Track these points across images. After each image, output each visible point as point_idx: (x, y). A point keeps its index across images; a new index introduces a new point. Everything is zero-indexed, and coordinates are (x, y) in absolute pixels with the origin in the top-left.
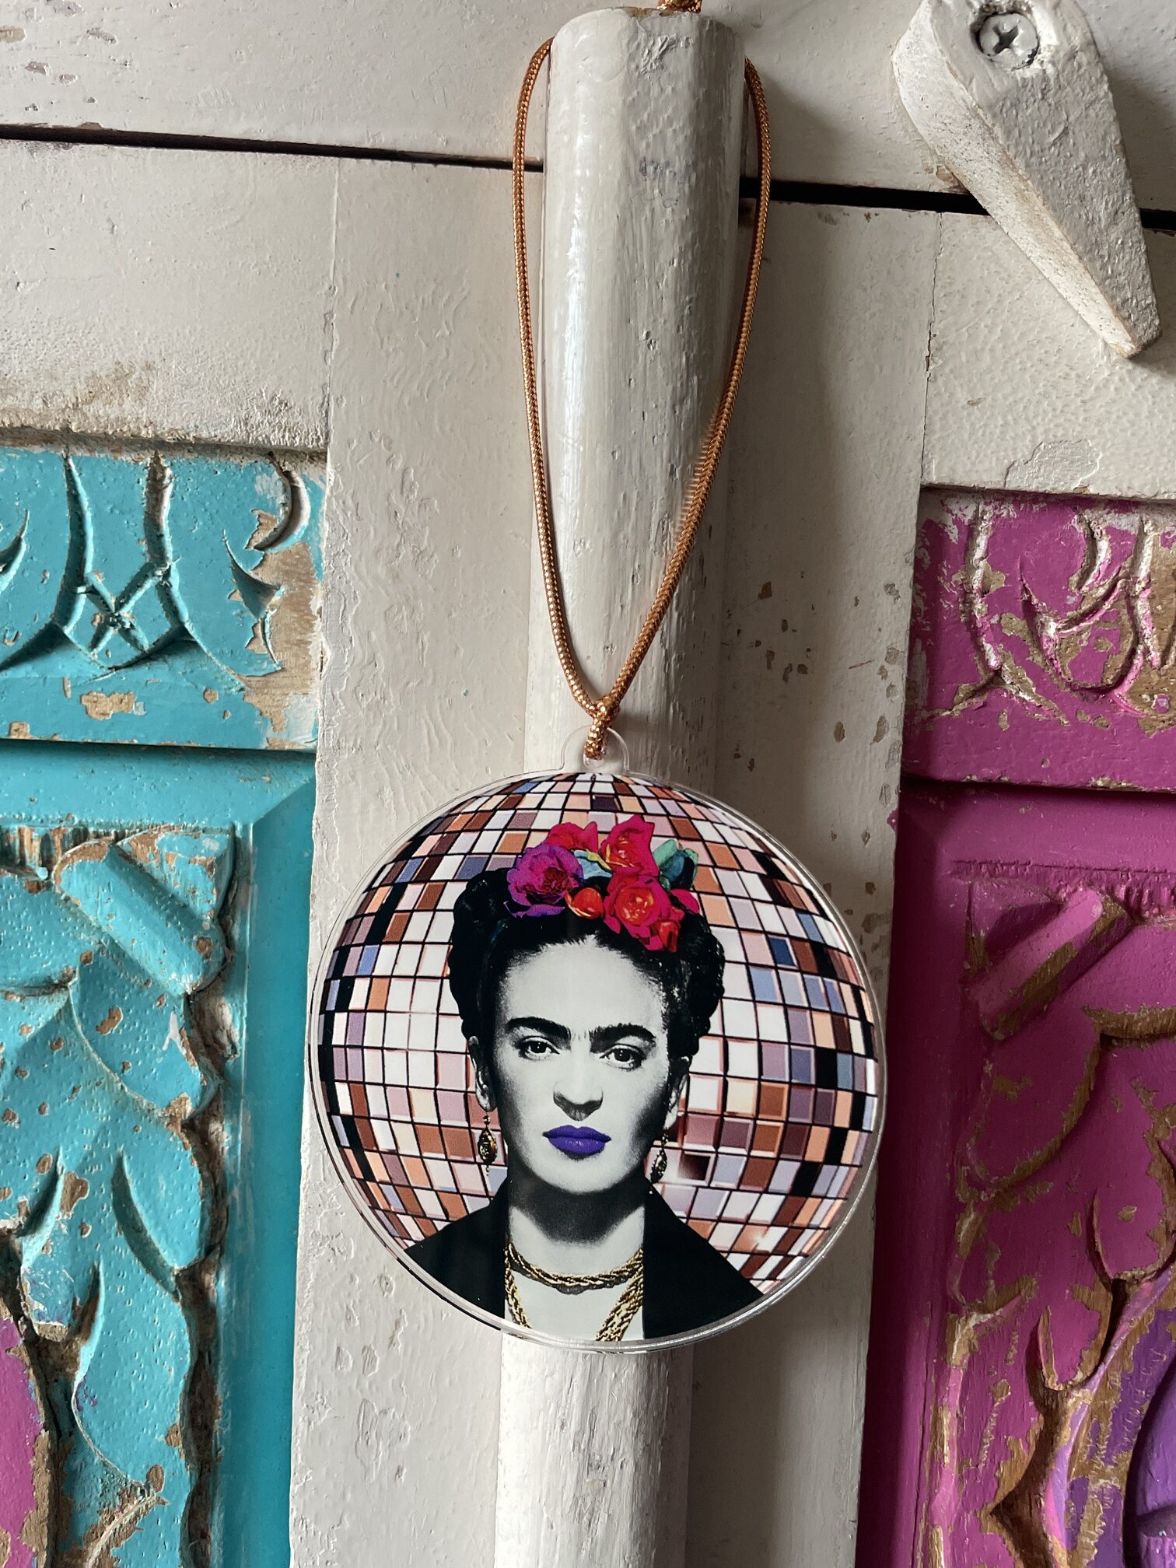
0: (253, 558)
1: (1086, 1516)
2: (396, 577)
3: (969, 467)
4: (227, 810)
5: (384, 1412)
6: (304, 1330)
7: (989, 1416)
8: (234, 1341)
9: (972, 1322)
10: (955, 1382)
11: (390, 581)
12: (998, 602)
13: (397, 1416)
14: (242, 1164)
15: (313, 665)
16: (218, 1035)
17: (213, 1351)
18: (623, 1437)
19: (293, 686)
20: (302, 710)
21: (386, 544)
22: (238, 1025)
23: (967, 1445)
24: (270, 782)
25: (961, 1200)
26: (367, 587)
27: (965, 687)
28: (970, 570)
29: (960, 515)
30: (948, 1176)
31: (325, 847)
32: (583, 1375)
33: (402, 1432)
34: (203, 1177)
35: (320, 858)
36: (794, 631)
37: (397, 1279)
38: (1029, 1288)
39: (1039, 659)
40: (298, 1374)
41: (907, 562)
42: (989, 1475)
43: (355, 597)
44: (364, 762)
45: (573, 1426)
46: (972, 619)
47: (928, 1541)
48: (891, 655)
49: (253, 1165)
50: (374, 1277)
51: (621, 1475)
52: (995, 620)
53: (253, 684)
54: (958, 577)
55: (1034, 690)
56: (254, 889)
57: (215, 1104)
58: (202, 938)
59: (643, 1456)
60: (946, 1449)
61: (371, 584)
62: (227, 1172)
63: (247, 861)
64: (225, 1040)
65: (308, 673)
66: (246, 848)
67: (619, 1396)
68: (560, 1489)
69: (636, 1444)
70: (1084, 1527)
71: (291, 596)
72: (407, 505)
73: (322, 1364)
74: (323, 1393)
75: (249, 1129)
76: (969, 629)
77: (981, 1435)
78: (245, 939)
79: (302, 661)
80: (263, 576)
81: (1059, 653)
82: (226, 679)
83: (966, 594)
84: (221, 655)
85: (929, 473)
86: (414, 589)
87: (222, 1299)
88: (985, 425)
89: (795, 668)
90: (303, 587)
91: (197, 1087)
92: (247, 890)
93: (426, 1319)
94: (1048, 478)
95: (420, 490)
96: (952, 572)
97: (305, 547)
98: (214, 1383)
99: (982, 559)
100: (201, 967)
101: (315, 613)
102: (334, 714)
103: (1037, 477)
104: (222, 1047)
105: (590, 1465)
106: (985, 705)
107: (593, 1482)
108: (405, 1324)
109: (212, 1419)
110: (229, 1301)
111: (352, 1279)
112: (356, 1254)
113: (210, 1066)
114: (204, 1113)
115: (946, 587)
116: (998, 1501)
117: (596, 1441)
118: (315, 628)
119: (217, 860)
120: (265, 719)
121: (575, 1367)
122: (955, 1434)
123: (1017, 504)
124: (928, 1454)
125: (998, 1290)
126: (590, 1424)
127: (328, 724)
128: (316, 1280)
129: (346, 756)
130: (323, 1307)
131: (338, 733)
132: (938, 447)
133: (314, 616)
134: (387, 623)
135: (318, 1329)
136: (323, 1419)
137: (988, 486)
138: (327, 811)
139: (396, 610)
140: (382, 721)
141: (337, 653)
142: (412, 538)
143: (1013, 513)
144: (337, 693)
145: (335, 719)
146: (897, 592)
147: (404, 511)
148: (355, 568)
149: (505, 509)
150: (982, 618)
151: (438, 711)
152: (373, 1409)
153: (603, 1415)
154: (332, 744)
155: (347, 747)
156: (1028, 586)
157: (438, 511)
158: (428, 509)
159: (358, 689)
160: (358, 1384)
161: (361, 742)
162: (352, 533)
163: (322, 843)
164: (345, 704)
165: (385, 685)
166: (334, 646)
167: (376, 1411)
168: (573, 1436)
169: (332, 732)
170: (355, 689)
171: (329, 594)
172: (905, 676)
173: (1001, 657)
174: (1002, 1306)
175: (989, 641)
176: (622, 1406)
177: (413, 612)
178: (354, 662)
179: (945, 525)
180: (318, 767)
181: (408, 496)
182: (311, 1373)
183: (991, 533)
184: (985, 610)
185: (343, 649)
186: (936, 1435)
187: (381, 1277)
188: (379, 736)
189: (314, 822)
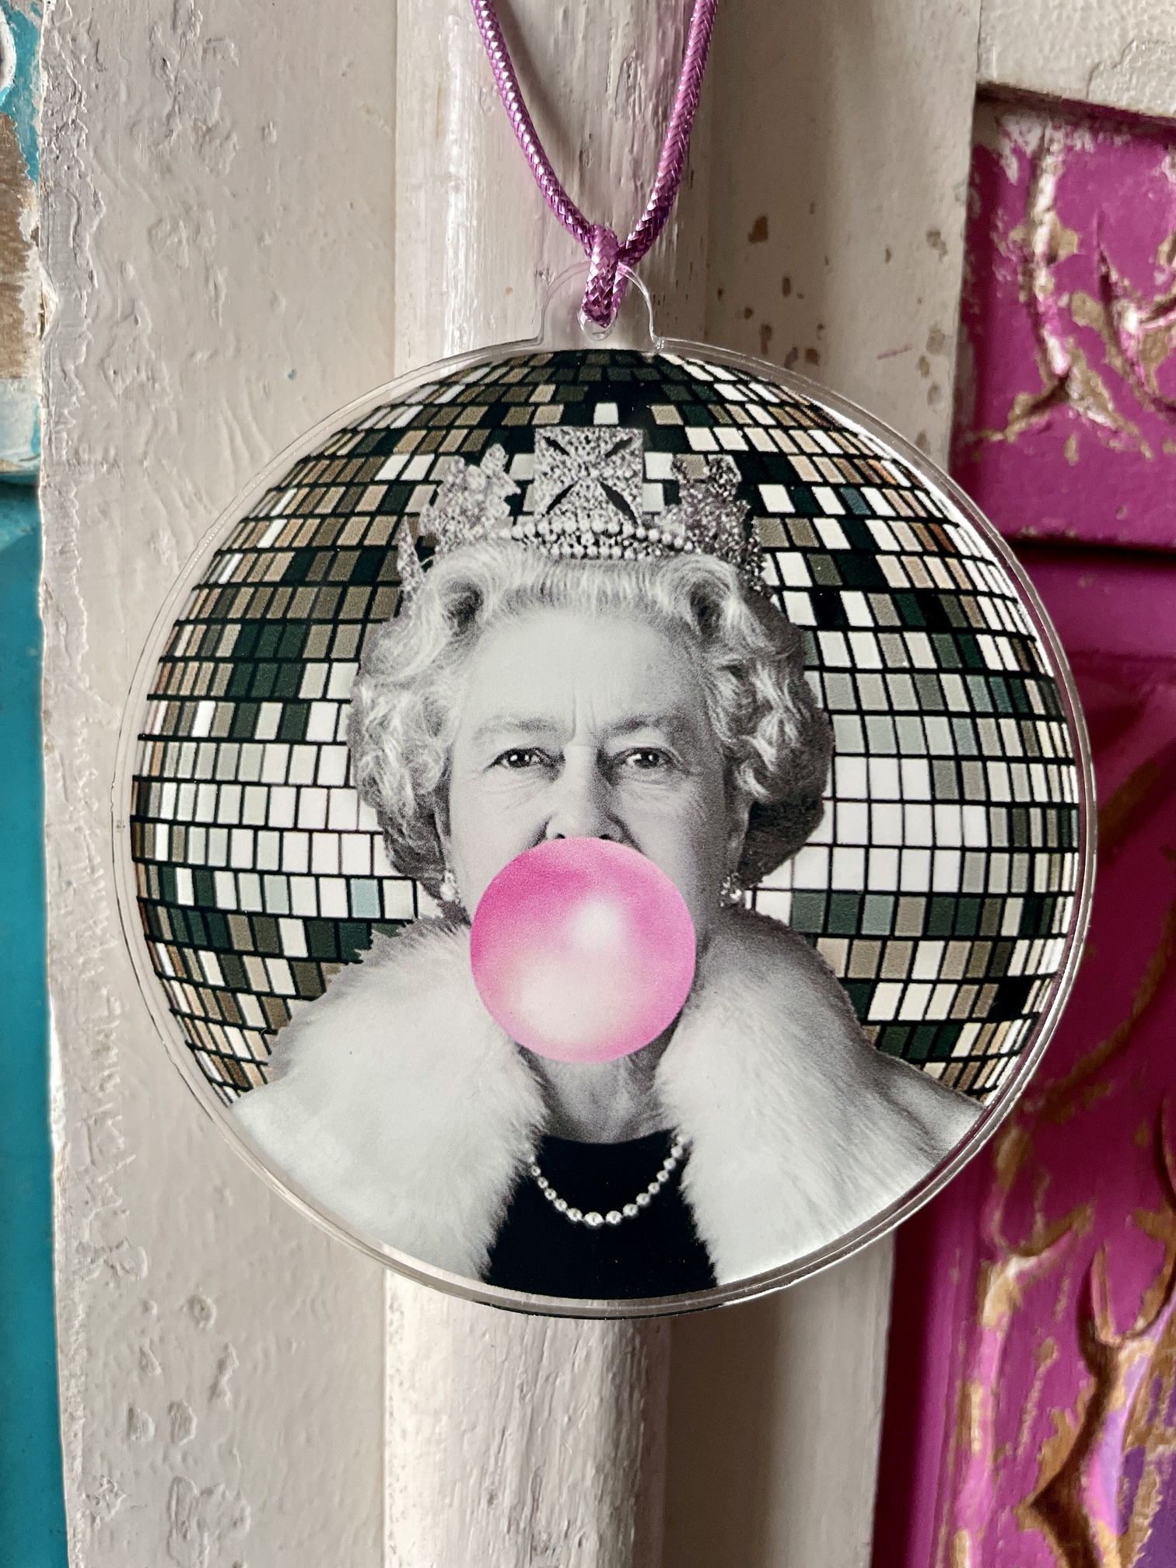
1: (1142, 1491)
2: (167, 170)
3: (1041, 63)
5: (208, 1492)
6: (73, 1390)
7: (1032, 1385)
9: (1011, 1271)
10: (990, 1350)
11: (156, 176)
12: (1069, 273)
13: (228, 1493)
15: (27, 327)
18: (582, 1504)
20: (13, 403)
21: (147, 113)
23: (1005, 1428)
27: (1023, 399)
28: (1032, 225)
29: (1020, 140)
31: (63, 630)
32: (522, 1424)
33: (237, 1516)
35: (55, 649)
36: (801, 296)
37: (217, 1301)
38: (1084, 1221)
39: (1117, 363)
40: (70, 1452)
41: (957, 199)
42: (1030, 1459)
43: (96, 203)
44: (123, 488)
45: (506, 1499)
46: (1032, 301)
47: (950, 1547)
48: (935, 341)
50: (182, 1300)
51: (580, 1556)
52: (1064, 301)
54: (1016, 235)
55: (1110, 406)
59: (608, 1525)
60: (976, 1432)
61: (123, 181)
65: (19, 341)
67: (576, 1446)
69: (600, 1511)
70: (1138, 1505)
72: (184, 48)
73: (107, 1434)
74: (110, 1475)
76: (1029, 314)
77: (1022, 1411)
79: (7, 320)
81: (1143, 354)
83: (1027, 259)
85: (988, 66)
86: (198, 191)
89: (802, 354)
93: (266, 1354)
94: (1142, 91)
95: (205, 25)
96: (1010, 225)
99: (1048, 209)
101: (27, 238)
102: (66, 405)
103: (1128, 89)
105: (533, 1547)
106: (1048, 426)
108: (234, 1364)
111: (146, 1308)
112: (150, 1271)
115: (1002, 248)
116: (1039, 1490)
117: (542, 1515)
118: (28, 264)
121: (508, 1414)
122: (989, 1413)
123: (1095, 133)
124: (952, 1442)
125: (1047, 1225)
126: (533, 1492)
127: (57, 423)
128: (88, 1315)
129: (92, 476)
130: (102, 1353)
131: (76, 437)
132: (1000, 28)
133: (26, 243)
134: (153, 249)
135: (97, 1386)
136: (113, 1512)
137: (1066, 95)
138: (63, 570)
139: (169, 227)
140: (150, 418)
141: (67, 301)
142: (193, 104)
143: (1090, 146)
144: (71, 367)
145: (69, 413)
146: (944, 244)
147: (178, 58)
148: (95, 151)
149: (349, 66)
150: (1046, 298)
151: (246, 404)
152: (190, 1488)
153: (551, 1479)
154: (64, 458)
155: (93, 460)
156: (1106, 254)
157: (237, 61)
158: (219, 57)
159: (107, 362)
160: (165, 1458)
161: (116, 454)
162: (88, 92)
163: (56, 625)
164: (85, 388)
165: (153, 356)
166: (62, 289)
167: (196, 1491)
168: (507, 1512)
169: (65, 435)
170: (102, 360)
171: (51, 199)
172: (952, 373)
173: (1069, 358)
174: (1048, 1245)
175: (1054, 332)
176: (579, 1461)
177: (198, 231)
178: (97, 314)
179: (1000, 156)
180: (44, 496)
181: (184, 34)
182: (90, 1450)
183: (1060, 172)
184: (1051, 286)
185: (77, 291)
186: (964, 1418)
187: (193, 1302)
188: (147, 443)
189: (41, 590)
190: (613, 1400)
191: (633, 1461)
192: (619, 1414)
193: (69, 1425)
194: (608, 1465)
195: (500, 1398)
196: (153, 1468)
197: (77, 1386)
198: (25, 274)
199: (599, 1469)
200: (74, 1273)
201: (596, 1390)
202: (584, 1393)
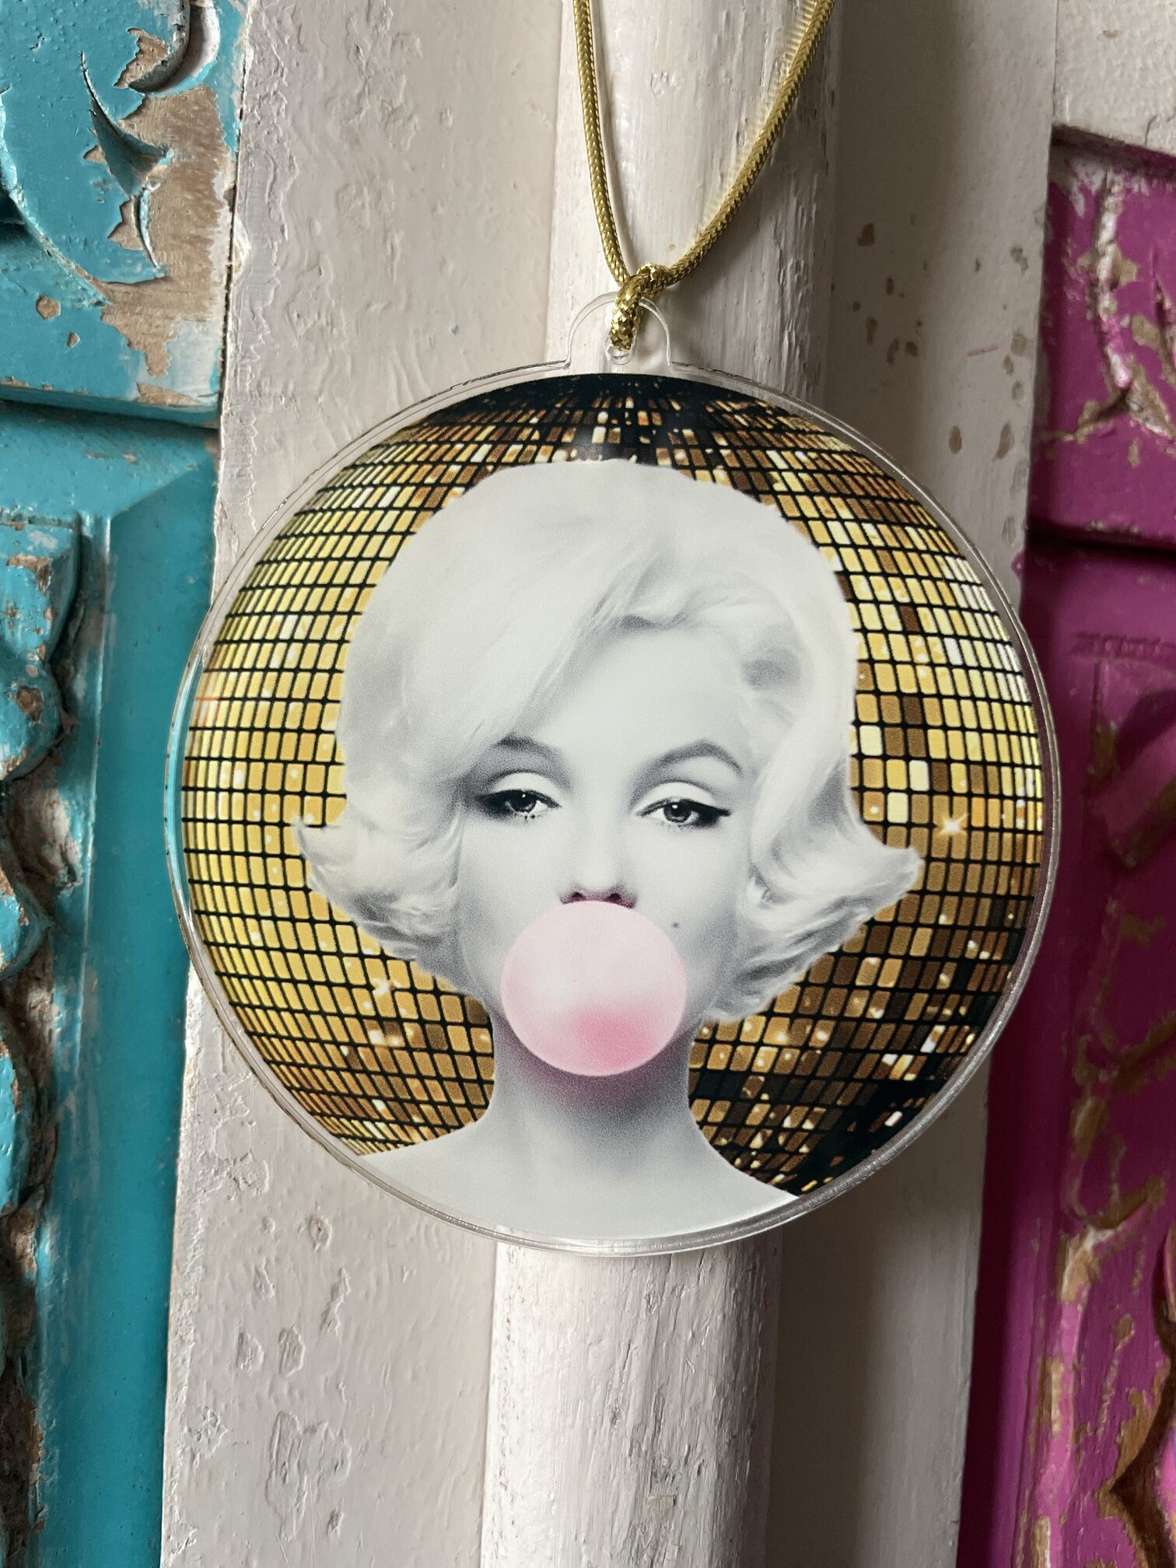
0: (126, 100)
2: (355, 140)
3: (1107, 112)
4: (68, 494)
5: (311, 1430)
6: (186, 1311)
7: (1109, 1364)
8: (64, 1339)
9: (1089, 1243)
10: (1070, 1324)
11: (346, 147)
12: (1130, 298)
13: (331, 1433)
14: (83, 1055)
15: (214, 277)
16: (46, 852)
17: (29, 1357)
18: (703, 1428)
19: (180, 306)
20: (196, 344)
21: (340, 91)
22: (80, 834)
23: (1085, 1406)
24: (136, 463)
25: (1078, 1081)
26: (309, 149)
27: (1091, 406)
28: (1097, 255)
29: (1086, 181)
30: (1064, 1050)
31: (235, 547)
32: (647, 1337)
33: (339, 1457)
34: (18, 1075)
35: (226, 565)
36: (902, 295)
37: (335, 1221)
38: (1158, 1194)
39: (1172, 379)
40: (175, 1379)
41: (1037, 222)
42: (1110, 1439)
43: (291, 166)
44: (298, 421)
45: (630, 1418)
46: (1097, 321)
47: (1030, 1537)
48: (1019, 344)
49: (99, 1058)
50: (301, 1219)
51: (698, 1484)
52: (1125, 322)
53: (119, 296)
54: (1083, 261)
55: (1167, 418)
56: (111, 620)
57: (38, 961)
58: (26, 688)
59: (727, 1454)
60: (1056, 1413)
61: (316, 149)
62: (58, 1070)
63: (101, 575)
64: (56, 859)
65: (206, 288)
66: (100, 556)
67: (698, 1365)
68: (609, 1516)
69: (720, 1437)
71: (184, 166)
72: (376, 38)
73: (216, 1360)
74: (215, 1407)
75: (95, 1001)
76: (1095, 332)
77: (1100, 1391)
78: (93, 701)
79: (196, 269)
80: (140, 131)
82: (73, 286)
83: (1093, 283)
84: (67, 246)
85: (1062, 111)
86: (382, 163)
87: (46, 1273)
88: (1123, 65)
89: (902, 347)
90: (203, 155)
91: (12, 928)
92: (99, 622)
93: (379, 1281)
95: (395, 20)
96: (1080, 252)
97: (209, 93)
98: (30, 1406)
99: (1111, 242)
100: (23, 732)
104: (52, 870)
105: (654, 1473)
106: (1113, 432)
107: (658, 1500)
108: (346, 1290)
109: (27, 1465)
110: (58, 1276)
111: (265, 1225)
112: (272, 1186)
113: (33, 899)
114: (20, 974)
115: (1072, 271)
116: (1118, 1475)
117: (664, 1437)
118: (219, 220)
119: (54, 564)
120: (135, 354)
121: (635, 1326)
122: (1071, 1391)
123: (1149, 179)
124: (1033, 1421)
125: (1123, 1197)
126: (656, 1412)
127: (243, 357)
128: (207, 1229)
129: (271, 409)
130: (218, 1272)
131: (259, 370)
132: (1072, 81)
133: (219, 202)
134: (339, 210)
135: (210, 1307)
136: (213, 1450)
137: (1128, 141)
138: (239, 491)
139: (354, 192)
140: (327, 359)
141: (259, 250)
142: (381, 88)
143: (1145, 189)
144: (259, 309)
145: (255, 349)
146: (1025, 260)
147: (370, 47)
148: (293, 121)
149: (518, 66)
150: (1109, 318)
151: (413, 353)
152: (294, 1426)
153: (674, 1398)
154: (247, 389)
155: (273, 393)
156: (1161, 283)
157: (421, 55)
158: (406, 49)
159: (291, 306)
160: (272, 1390)
161: (295, 389)
162: (289, 69)
163: (229, 542)
164: (271, 327)
165: (333, 304)
166: (256, 238)
167: (299, 1429)
168: (629, 1433)
169: (249, 368)
170: (288, 304)
171: (251, 159)
172: (1033, 373)
173: (1130, 372)
174: (1125, 1218)
175: (1118, 350)
176: (701, 1380)
177: (379, 197)
178: (286, 263)
179: (1069, 192)
180: (226, 422)
181: (376, 27)
182: (197, 1378)
183: (1120, 210)
184: (1114, 308)
185: (269, 241)
186: (1043, 1396)
187: (311, 1221)
188: (323, 382)
189: (217, 509)
190: (734, 1319)
191: (750, 1388)
192: (740, 1334)
193: (178, 1350)
194: (728, 1387)
195: (627, 1308)
196: (259, 1400)
197: (189, 1305)
198: (216, 229)
199: (720, 1391)
200: (197, 1184)
201: (719, 1306)
202: (708, 1309)
